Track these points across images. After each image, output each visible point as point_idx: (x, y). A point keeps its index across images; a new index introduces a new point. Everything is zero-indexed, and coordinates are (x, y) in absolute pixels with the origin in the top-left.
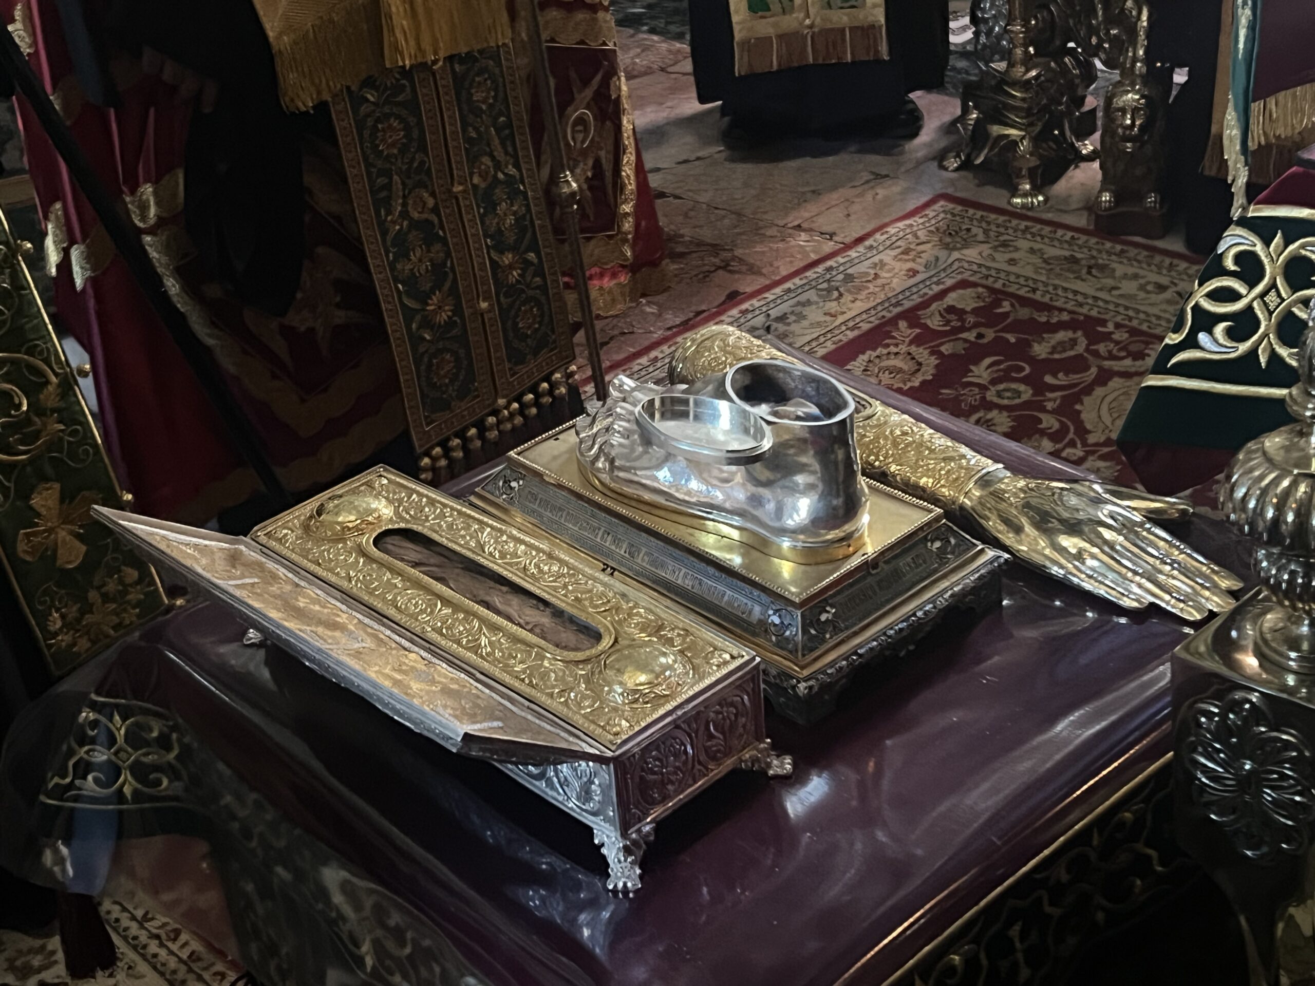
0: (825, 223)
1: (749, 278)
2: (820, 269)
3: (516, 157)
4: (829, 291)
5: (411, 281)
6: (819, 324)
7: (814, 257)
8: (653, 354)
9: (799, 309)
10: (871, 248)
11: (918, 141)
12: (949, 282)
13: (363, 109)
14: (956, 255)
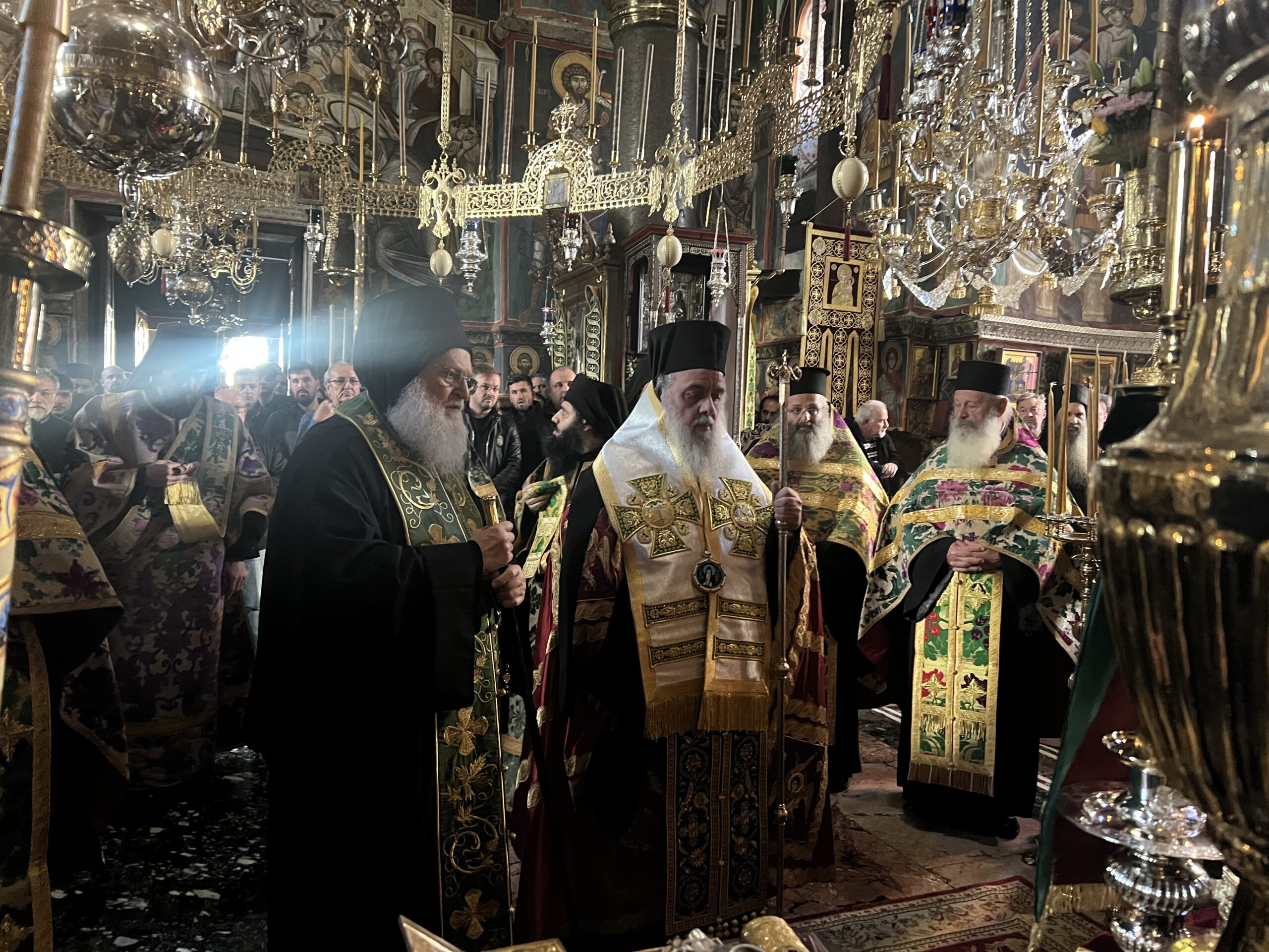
0: (946, 872)
1: (894, 891)
2: (935, 899)
3: (757, 788)
4: (936, 913)
5: (686, 840)
6: (922, 932)
7: (934, 890)
8: (825, 919)
9: (914, 919)
10: (968, 895)
11: (1013, 842)
12: (1009, 931)
13: (683, 746)
14: (1017, 916)
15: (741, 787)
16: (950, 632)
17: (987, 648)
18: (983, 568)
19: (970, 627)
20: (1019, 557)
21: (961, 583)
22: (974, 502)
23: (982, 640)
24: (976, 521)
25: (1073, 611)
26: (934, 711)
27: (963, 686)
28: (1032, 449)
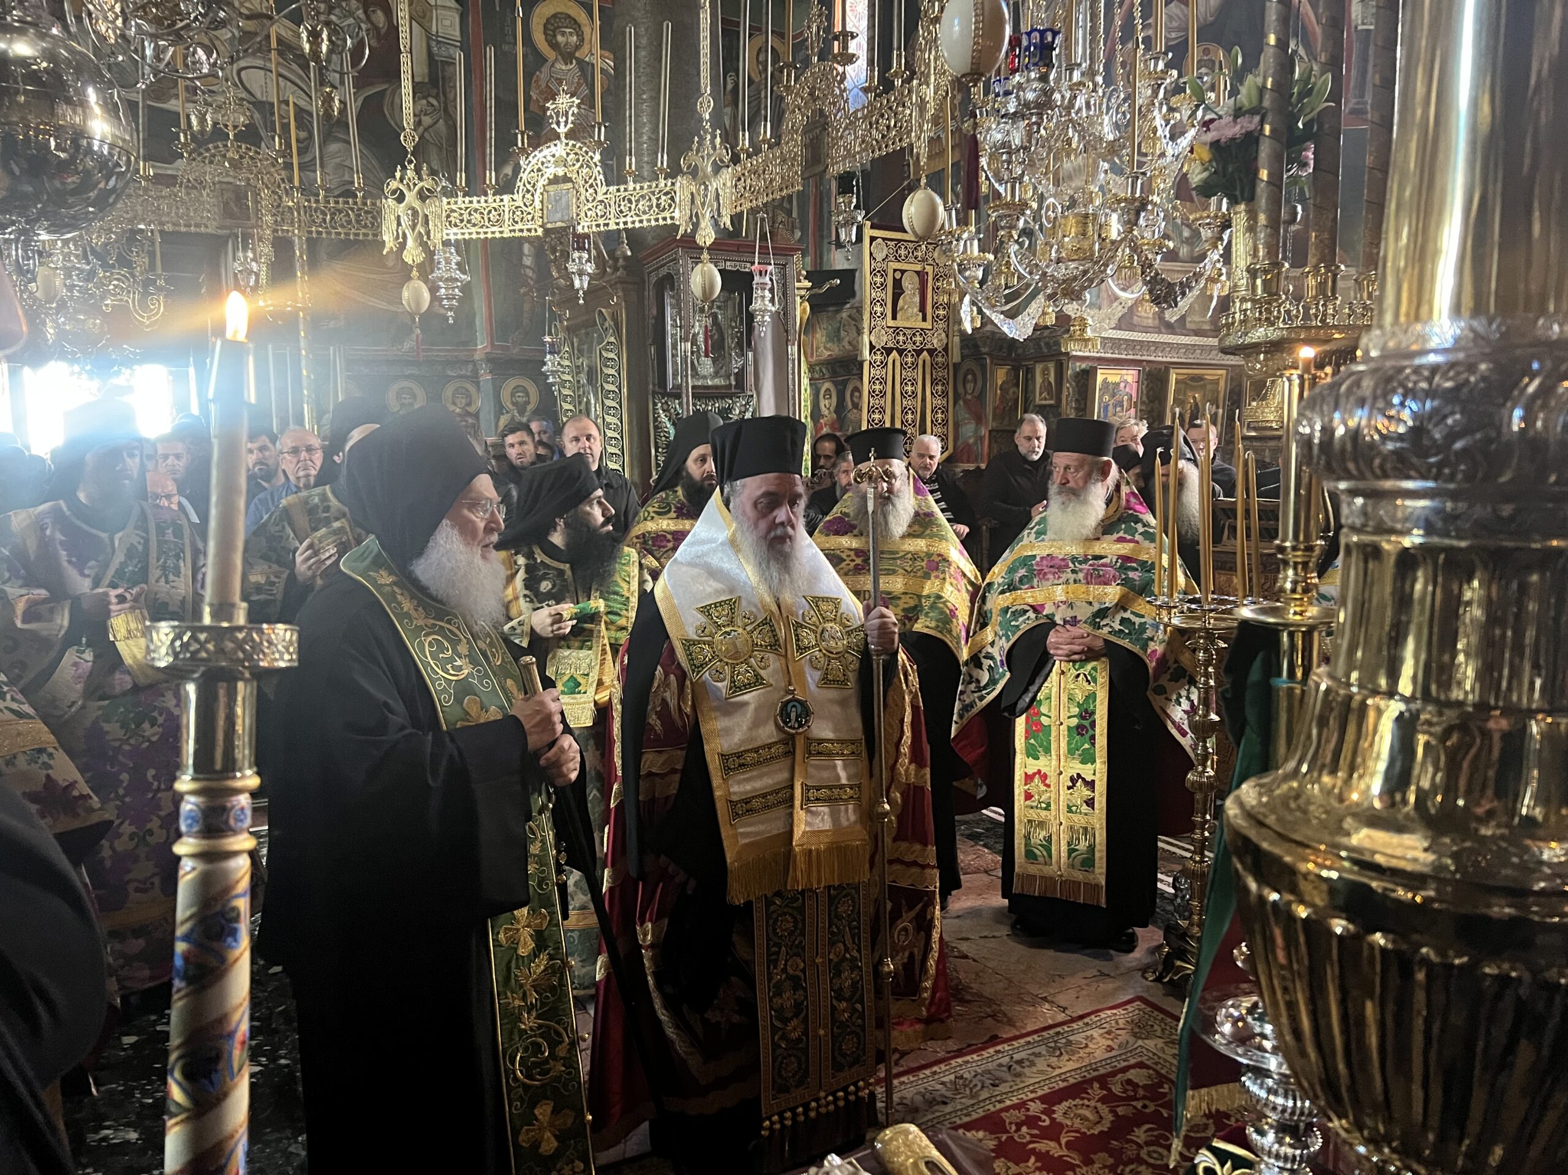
0: (1062, 1000)
1: (1007, 1028)
2: (1052, 1032)
3: (859, 946)
4: (1054, 1049)
5: (780, 1010)
6: (1041, 1072)
7: (1050, 1022)
8: (935, 1068)
9: (1032, 1058)
10: (1087, 1024)
11: (1132, 955)
12: (1132, 1061)
13: (772, 908)
14: (1140, 1042)
15: (841, 945)
16: (1053, 729)
17: (1093, 744)
18: (1089, 655)
19: (1074, 722)
20: (1125, 643)
21: (1063, 673)
22: (1075, 581)
23: (1087, 737)
24: (1078, 604)
25: (1188, 698)
26: (1038, 815)
27: (1069, 788)
28: (1141, 516)
